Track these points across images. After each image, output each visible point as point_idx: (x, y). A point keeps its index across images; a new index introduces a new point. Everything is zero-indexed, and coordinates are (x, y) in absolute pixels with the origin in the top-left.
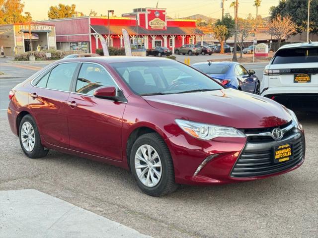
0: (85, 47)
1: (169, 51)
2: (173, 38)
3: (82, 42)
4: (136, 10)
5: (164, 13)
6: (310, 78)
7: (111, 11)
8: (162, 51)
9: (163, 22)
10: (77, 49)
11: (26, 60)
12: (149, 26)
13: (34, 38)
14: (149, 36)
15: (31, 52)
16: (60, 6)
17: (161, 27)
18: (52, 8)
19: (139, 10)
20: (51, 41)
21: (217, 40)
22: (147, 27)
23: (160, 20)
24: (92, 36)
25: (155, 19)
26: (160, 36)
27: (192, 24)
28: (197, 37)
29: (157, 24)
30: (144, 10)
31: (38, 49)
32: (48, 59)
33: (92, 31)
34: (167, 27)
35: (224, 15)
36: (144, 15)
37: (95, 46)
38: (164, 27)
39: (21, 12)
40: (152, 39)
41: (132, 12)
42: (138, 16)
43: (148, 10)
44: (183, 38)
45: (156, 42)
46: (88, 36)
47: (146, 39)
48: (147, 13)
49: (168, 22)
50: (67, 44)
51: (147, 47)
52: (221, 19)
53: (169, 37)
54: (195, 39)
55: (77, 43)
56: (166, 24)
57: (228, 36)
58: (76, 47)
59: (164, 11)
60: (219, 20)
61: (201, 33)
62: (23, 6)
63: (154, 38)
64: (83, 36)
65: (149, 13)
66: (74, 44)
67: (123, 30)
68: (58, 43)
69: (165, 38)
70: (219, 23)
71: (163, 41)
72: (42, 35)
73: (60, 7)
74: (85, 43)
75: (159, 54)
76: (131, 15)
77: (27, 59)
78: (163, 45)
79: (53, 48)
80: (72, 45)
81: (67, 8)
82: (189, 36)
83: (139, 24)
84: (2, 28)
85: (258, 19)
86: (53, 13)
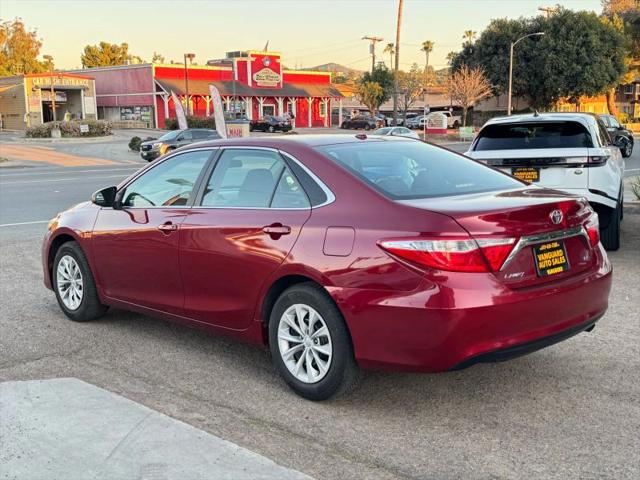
0: (146, 115)
1: (286, 123)
2: (293, 102)
3: (142, 108)
4: (231, 55)
5: (278, 61)
6: (538, 175)
7: (189, 56)
8: (275, 124)
9: (276, 75)
10: (133, 119)
11: (46, 137)
12: (253, 81)
13: (59, 99)
14: (254, 98)
15: (55, 122)
16: (103, 45)
17: (273, 83)
18: (89, 50)
19: (237, 54)
20: (89, 105)
21: (364, 107)
22: (250, 84)
23: (271, 71)
24: (158, 96)
25: (264, 70)
26: (272, 98)
27: (324, 79)
28: (333, 100)
29: (267, 78)
30: (245, 55)
31: (66, 119)
32: (84, 135)
33: (159, 89)
34: (284, 84)
35: (376, 65)
36: (245, 63)
37: (164, 114)
38: (279, 84)
39: (35, 56)
40: (258, 103)
41: (224, 57)
42: (236, 65)
43: (252, 56)
44: (310, 101)
45: (264, 108)
46: (152, 96)
47: (249, 103)
48: (249, 60)
49: (284, 75)
50: (115, 110)
51: (249, 115)
52: (371, 71)
53: (286, 100)
54: (329, 104)
55: (132, 108)
56: (281, 79)
57: (382, 99)
58: (131, 116)
59: (278, 57)
60: (367, 73)
61: (338, 95)
62: (40, 45)
63: (261, 101)
64: (142, 97)
65: (253, 59)
66: (128, 110)
67: (211, 87)
68: (100, 109)
69: (280, 102)
70: (368, 78)
71: (277, 107)
72: (73, 94)
73: (103, 47)
74: (145, 109)
75: (271, 129)
76: (223, 63)
77: (48, 134)
78: (277, 114)
79: (91, 116)
80: (123, 111)
81: (114, 50)
82: (320, 99)
83: (236, 78)
84: (3, 82)
85: (429, 73)
86: (91, 57)
